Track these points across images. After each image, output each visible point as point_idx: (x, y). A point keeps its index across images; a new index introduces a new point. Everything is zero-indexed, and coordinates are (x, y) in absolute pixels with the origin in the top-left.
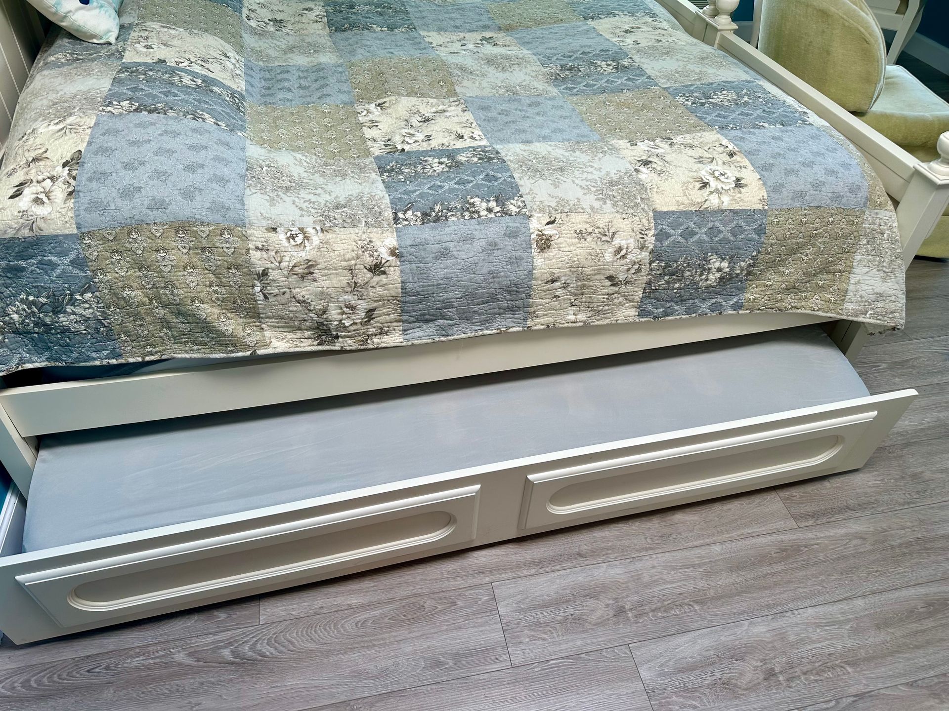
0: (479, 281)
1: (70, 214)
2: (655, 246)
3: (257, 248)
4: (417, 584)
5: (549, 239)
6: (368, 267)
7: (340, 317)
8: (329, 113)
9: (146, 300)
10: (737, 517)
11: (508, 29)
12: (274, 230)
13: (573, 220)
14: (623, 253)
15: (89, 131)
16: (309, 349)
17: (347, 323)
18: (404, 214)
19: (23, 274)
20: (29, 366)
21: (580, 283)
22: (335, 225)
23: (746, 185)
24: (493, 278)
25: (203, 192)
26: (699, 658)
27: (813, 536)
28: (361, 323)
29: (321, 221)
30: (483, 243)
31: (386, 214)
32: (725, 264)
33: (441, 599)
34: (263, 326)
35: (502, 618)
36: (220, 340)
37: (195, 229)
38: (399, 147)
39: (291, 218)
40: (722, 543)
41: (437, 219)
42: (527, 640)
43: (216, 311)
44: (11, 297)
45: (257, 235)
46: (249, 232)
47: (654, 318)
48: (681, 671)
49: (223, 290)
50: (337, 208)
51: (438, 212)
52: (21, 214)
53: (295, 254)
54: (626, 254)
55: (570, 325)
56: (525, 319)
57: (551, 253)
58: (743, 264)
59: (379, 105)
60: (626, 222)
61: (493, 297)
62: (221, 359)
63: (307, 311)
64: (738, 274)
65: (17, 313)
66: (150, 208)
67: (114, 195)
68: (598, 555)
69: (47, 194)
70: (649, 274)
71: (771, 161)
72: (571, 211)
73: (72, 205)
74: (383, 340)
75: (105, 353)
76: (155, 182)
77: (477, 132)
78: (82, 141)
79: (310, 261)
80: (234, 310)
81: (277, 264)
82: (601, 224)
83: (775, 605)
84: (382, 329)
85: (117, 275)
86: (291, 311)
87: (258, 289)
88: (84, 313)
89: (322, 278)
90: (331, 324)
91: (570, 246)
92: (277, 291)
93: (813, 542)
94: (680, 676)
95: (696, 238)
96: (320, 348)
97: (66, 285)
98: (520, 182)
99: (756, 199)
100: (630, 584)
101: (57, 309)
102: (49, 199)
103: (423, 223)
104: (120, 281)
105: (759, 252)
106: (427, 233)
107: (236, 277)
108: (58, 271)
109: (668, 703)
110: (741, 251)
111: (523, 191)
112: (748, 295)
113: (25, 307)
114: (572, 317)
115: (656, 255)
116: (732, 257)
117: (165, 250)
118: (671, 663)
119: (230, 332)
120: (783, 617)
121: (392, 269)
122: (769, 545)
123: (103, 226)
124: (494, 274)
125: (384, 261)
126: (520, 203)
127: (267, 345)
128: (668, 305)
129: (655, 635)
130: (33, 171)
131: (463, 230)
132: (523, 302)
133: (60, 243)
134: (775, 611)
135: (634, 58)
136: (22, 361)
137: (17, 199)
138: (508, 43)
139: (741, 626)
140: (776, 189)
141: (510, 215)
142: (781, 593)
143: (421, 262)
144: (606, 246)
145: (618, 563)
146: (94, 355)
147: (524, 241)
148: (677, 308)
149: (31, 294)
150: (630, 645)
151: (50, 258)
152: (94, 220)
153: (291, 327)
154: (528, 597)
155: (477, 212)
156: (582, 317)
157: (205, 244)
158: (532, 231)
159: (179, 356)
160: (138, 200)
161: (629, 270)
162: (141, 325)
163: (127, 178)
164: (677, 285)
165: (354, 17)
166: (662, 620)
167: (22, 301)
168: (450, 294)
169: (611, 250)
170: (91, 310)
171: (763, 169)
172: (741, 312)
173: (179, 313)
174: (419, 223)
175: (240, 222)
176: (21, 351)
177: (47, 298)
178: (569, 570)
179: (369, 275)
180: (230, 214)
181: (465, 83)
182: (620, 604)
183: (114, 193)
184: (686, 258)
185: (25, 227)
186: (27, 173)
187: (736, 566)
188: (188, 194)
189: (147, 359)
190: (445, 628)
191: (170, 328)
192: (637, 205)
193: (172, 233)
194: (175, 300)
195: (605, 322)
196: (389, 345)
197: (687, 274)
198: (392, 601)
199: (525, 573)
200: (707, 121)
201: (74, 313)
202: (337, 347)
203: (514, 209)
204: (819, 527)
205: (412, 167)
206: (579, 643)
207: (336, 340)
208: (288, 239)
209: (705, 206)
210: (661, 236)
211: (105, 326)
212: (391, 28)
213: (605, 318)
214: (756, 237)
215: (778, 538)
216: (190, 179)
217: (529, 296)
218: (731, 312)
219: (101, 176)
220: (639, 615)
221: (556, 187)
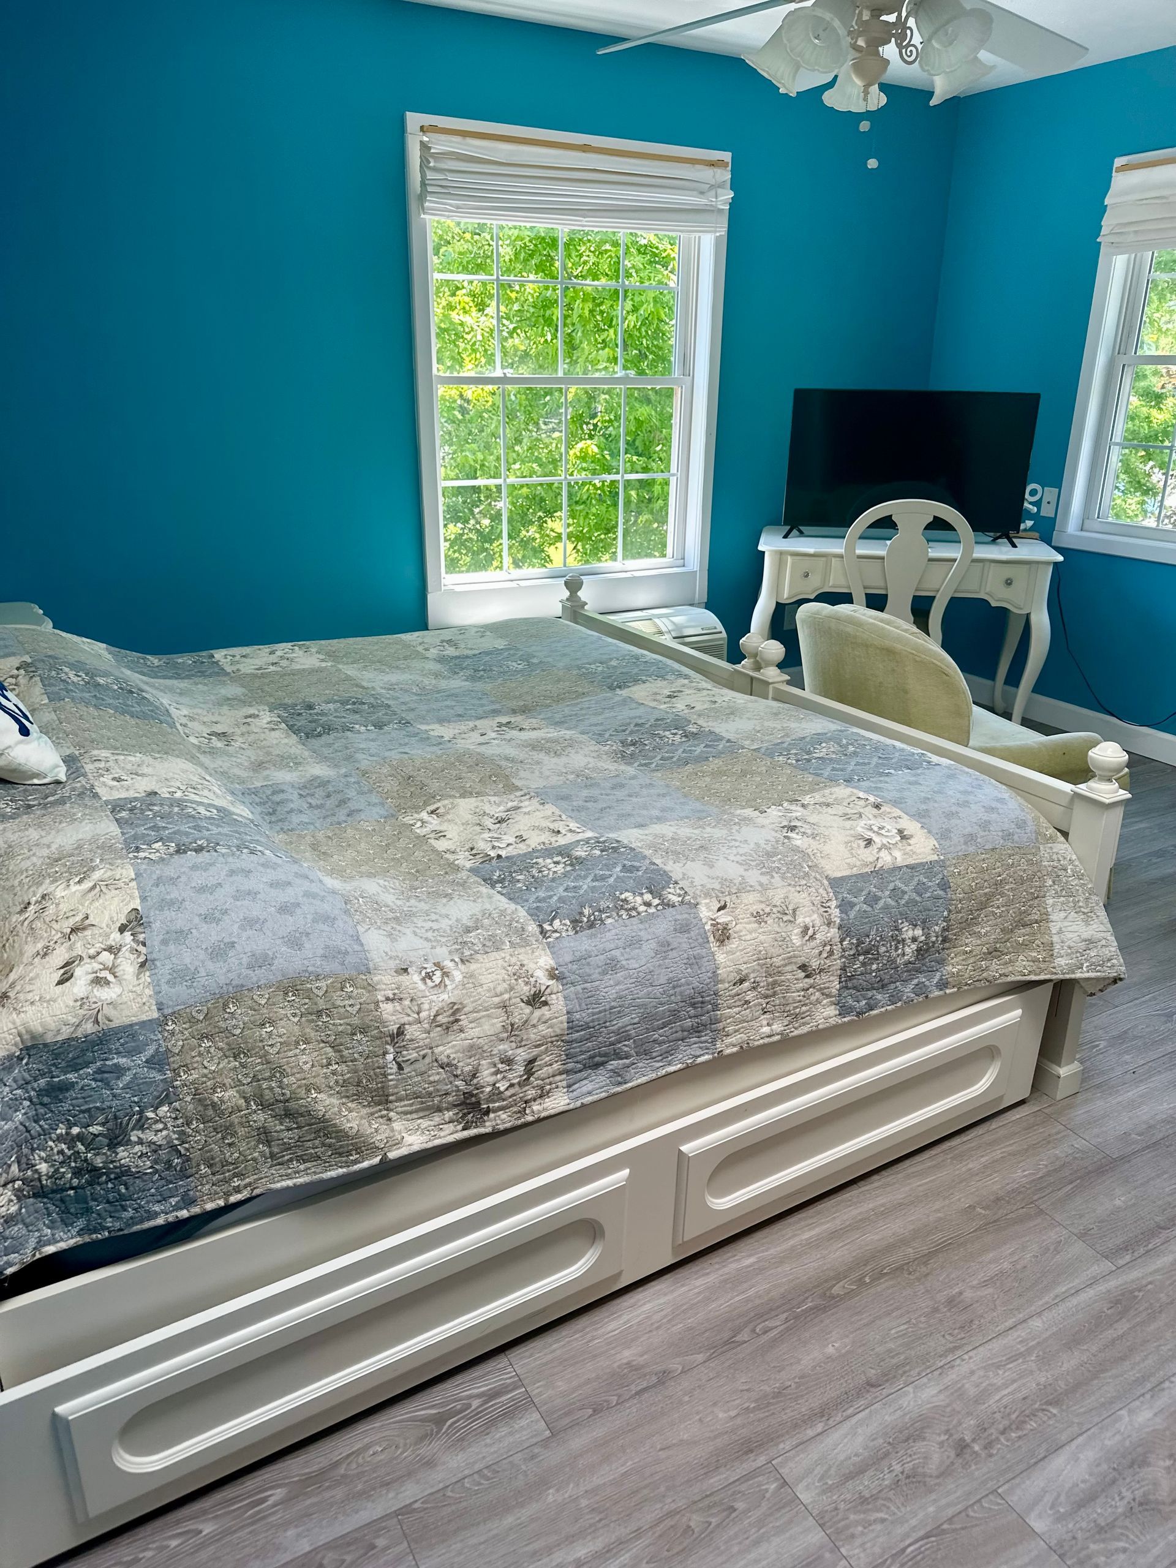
0: (659, 995)
1: (149, 992)
2: (842, 920)
3: (388, 999)
4: (664, 1496)
5: (725, 928)
6: (525, 999)
7: (491, 1079)
8: (374, 830)
9: (242, 1102)
10: (1039, 1275)
11: (524, 710)
12: (405, 970)
13: (746, 901)
14: (810, 932)
15: (134, 884)
16: (451, 1139)
17: (502, 1086)
18: (551, 925)
19: (67, 1095)
20: (50, 1249)
21: (770, 980)
22: (477, 952)
23: (912, 836)
24: (674, 987)
25: (311, 936)
26: (1093, 1480)
27: (1140, 1275)
28: (519, 1083)
29: (457, 950)
30: (653, 945)
31: (530, 929)
32: (918, 932)
33: (709, 1507)
34: (392, 1114)
35: (809, 1508)
36: (341, 1147)
37: (309, 986)
38: (493, 854)
39: (421, 953)
40: (1039, 1314)
41: (591, 925)
42: (860, 1528)
43: (335, 1101)
44: (40, 1135)
45: (386, 981)
46: (376, 979)
47: (859, 1014)
48: (1081, 1504)
49: (344, 1067)
50: (469, 932)
51: (590, 916)
52: (79, 1003)
53: (434, 998)
54: (814, 934)
55: (767, 1040)
56: (714, 1041)
57: (733, 944)
58: (937, 928)
59: (432, 812)
60: (804, 895)
61: (675, 1014)
62: (339, 1177)
63: (452, 1079)
64: (934, 943)
65: (46, 1161)
66: (250, 967)
67: (201, 957)
68: (895, 1377)
69: (112, 970)
70: (842, 956)
71: (924, 807)
72: (739, 891)
73: (149, 980)
74: (545, 1105)
75: (173, 1201)
76: (250, 932)
77: (573, 825)
78: (132, 897)
79: (455, 1004)
80: (357, 1097)
81: (416, 1016)
82: (777, 901)
83: (1144, 1378)
84: (542, 1088)
85: (205, 1071)
86: (431, 1083)
87: (390, 1057)
88: (155, 1139)
89: (471, 1025)
90: (482, 1092)
91: (751, 933)
92: (415, 1055)
93: (1144, 1282)
94: (1082, 1512)
95: (881, 903)
96: (466, 1134)
97: (136, 1099)
98: (667, 868)
99: (928, 850)
100: (954, 1406)
101: (116, 1139)
102: (115, 977)
103: (577, 932)
104: (210, 1079)
105: (950, 911)
106: (584, 943)
107: (362, 1044)
108: (127, 1078)
109: (1089, 1557)
110: (931, 913)
111: (675, 876)
112: (949, 968)
113: (64, 1146)
114: (766, 1030)
115: (845, 930)
116: (924, 922)
117: (272, 1023)
118: (1062, 1498)
119: (354, 1131)
120: (1163, 1390)
121: (553, 996)
122: (1096, 1301)
123: (191, 1001)
124: (674, 983)
125: (543, 988)
126: (678, 891)
127: (398, 1143)
128: (870, 994)
129: (1022, 1467)
130: (79, 945)
131: (627, 933)
132: (710, 1017)
133: (133, 1036)
134: (1149, 1386)
135: (699, 722)
136: (41, 1243)
137: (68, 984)
138: (536, 726)
139: (1120, 1418)
140: (943, 835)
141: (673, 906)
142: (1143, 1360)
143: (587, 982)
144: (790, 927)
145: (925, 1380)
146: (157, 1208)
147: (699, 934)
148: (879, 997)
149: (75, 1125)
150: (1000, 1491)
151: (115, 1061)
152: (181, 994)
153: (428, 1108)
154: (830, 1467)
155: (634, 908)
156: (777, 1027)
157: (322, 1004)
158: (704, 921)
159: (278, 1185)
160: (233, 960)
161: (820, 953)
162: (230, 1145)
163: (213, 934)
164: (874, 967)
165: (325, 719)
166: (1020, 1443)
167: (60, 1139)
168: (626, 1020)
169: (797, 931)
170: (165, 1133)
171: (920, 816)
172: (948, 991)
173: (288, 1114)
174: (571, 933)
175: (363, 968)
176: (41, 1225)
177: (103, 1124)
178: (867, 1411)
179: (528, 1010)
180: (349, 959)
181: (522, 774)
182: (956, 1437)
183: (202, 955)
184: (877, 930)
185: (88, 1019)
186: (71, 948)
187: (1073, 1340)
188: (295, 941)
189: (234, 1199)
190: (735, 1549)
191: (268, 1143)
192: (807, 874)
193: (280, 997)
194: (283, 1094)
195: (805, 1029)
196: (552, 1112)
197: (882, 949)
198: (638, 1533)
199: (810, 1433)
200: (825, 776)
201: (140, 1142)
202: (487, 1129)
203: (675, 899)
204: (1139, 1260)
205: (525, 872)
206: (931, 1509)
207: (486, 1118)
208: (423, 979)
209: (879, 865)
210: (845, 906)
211: (180, 1155)
212: (379, 726)
213: (804, 1024)
214: (941, 893)
215: (1102, 1288)
216: (290, 923)
217: (716, 1007)
218: (937, 993)
219: (180, 936)
220: (988, 1446)
221: (712, 867)
